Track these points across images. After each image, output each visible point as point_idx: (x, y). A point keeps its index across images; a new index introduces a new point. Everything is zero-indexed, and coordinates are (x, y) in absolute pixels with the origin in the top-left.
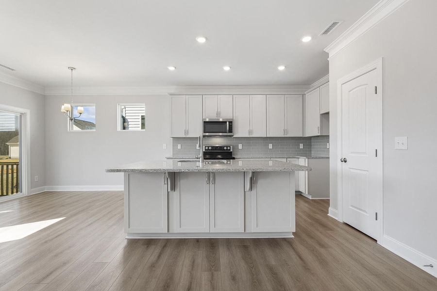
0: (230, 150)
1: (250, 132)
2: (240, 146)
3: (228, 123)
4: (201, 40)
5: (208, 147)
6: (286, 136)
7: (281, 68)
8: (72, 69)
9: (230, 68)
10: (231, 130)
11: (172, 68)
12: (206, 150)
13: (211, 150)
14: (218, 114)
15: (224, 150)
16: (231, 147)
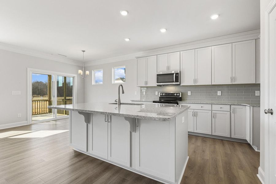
0: (179, 96)
1: (195, 81)
2: (189, 93)
3: (175, 75)
4: (124, 13)
5: (163, 93)
6: (233, 83)
7: (215, 17)
8: (84, 51)
9: (166, 30)
10: (177, 80)
11: (127, 40)
12: (161, 96)
13: (165, 95)
14: (168, 68)
15: (174, 96)
16: (181, 93)
